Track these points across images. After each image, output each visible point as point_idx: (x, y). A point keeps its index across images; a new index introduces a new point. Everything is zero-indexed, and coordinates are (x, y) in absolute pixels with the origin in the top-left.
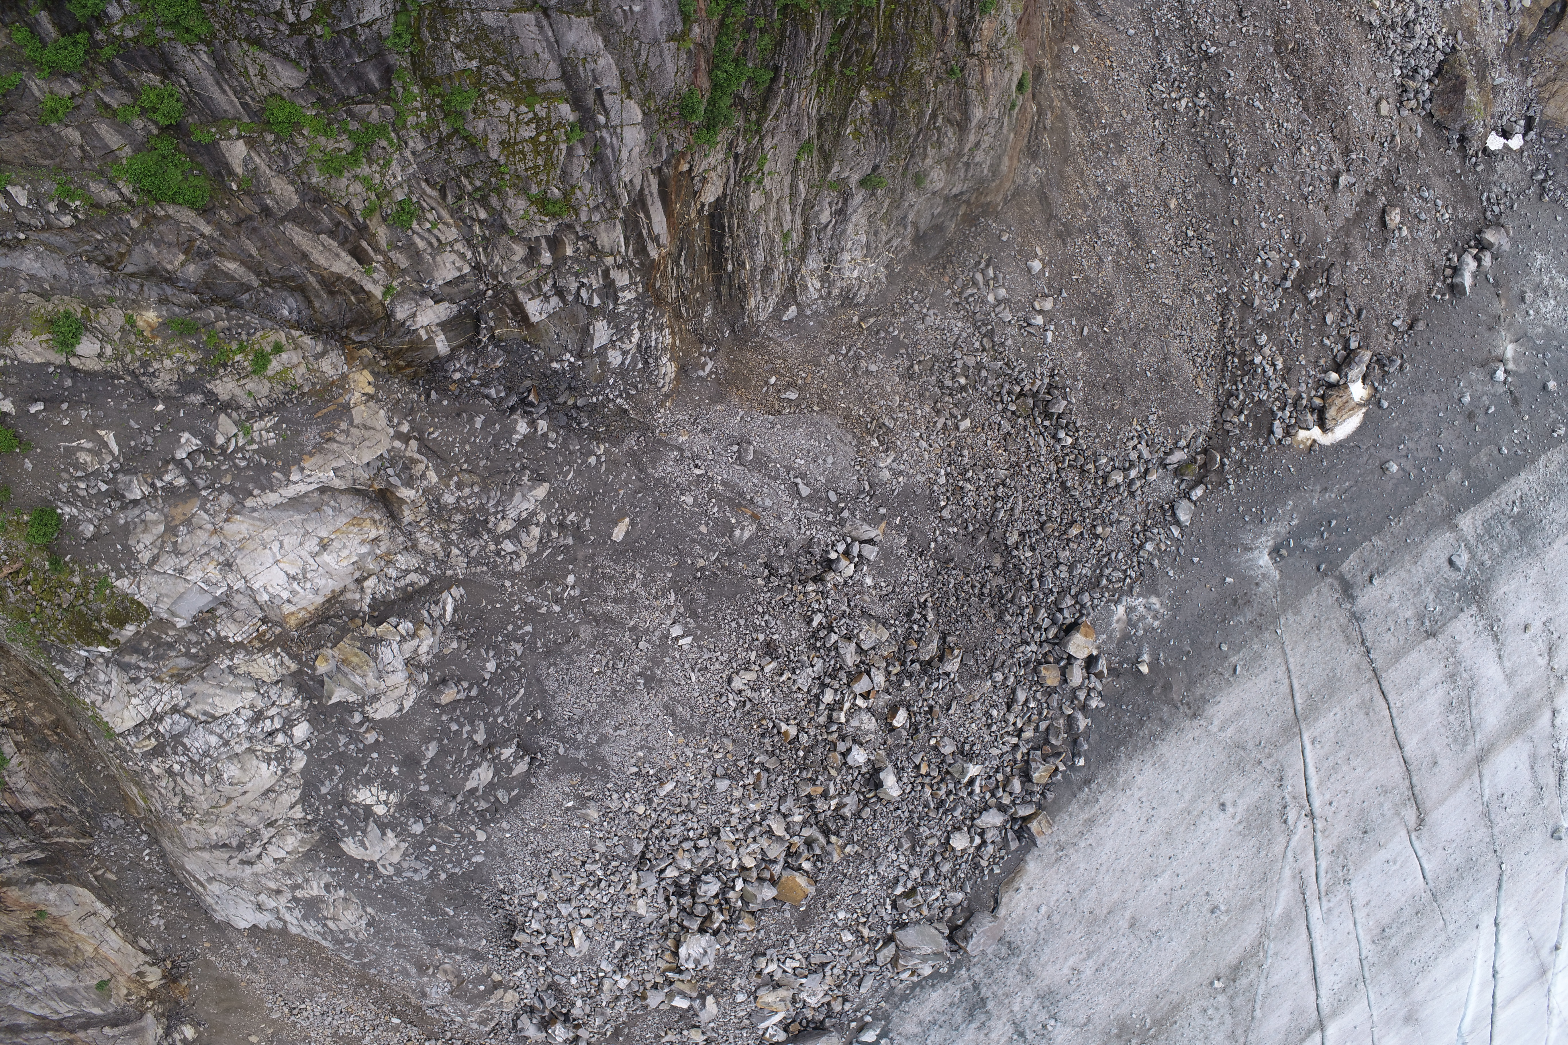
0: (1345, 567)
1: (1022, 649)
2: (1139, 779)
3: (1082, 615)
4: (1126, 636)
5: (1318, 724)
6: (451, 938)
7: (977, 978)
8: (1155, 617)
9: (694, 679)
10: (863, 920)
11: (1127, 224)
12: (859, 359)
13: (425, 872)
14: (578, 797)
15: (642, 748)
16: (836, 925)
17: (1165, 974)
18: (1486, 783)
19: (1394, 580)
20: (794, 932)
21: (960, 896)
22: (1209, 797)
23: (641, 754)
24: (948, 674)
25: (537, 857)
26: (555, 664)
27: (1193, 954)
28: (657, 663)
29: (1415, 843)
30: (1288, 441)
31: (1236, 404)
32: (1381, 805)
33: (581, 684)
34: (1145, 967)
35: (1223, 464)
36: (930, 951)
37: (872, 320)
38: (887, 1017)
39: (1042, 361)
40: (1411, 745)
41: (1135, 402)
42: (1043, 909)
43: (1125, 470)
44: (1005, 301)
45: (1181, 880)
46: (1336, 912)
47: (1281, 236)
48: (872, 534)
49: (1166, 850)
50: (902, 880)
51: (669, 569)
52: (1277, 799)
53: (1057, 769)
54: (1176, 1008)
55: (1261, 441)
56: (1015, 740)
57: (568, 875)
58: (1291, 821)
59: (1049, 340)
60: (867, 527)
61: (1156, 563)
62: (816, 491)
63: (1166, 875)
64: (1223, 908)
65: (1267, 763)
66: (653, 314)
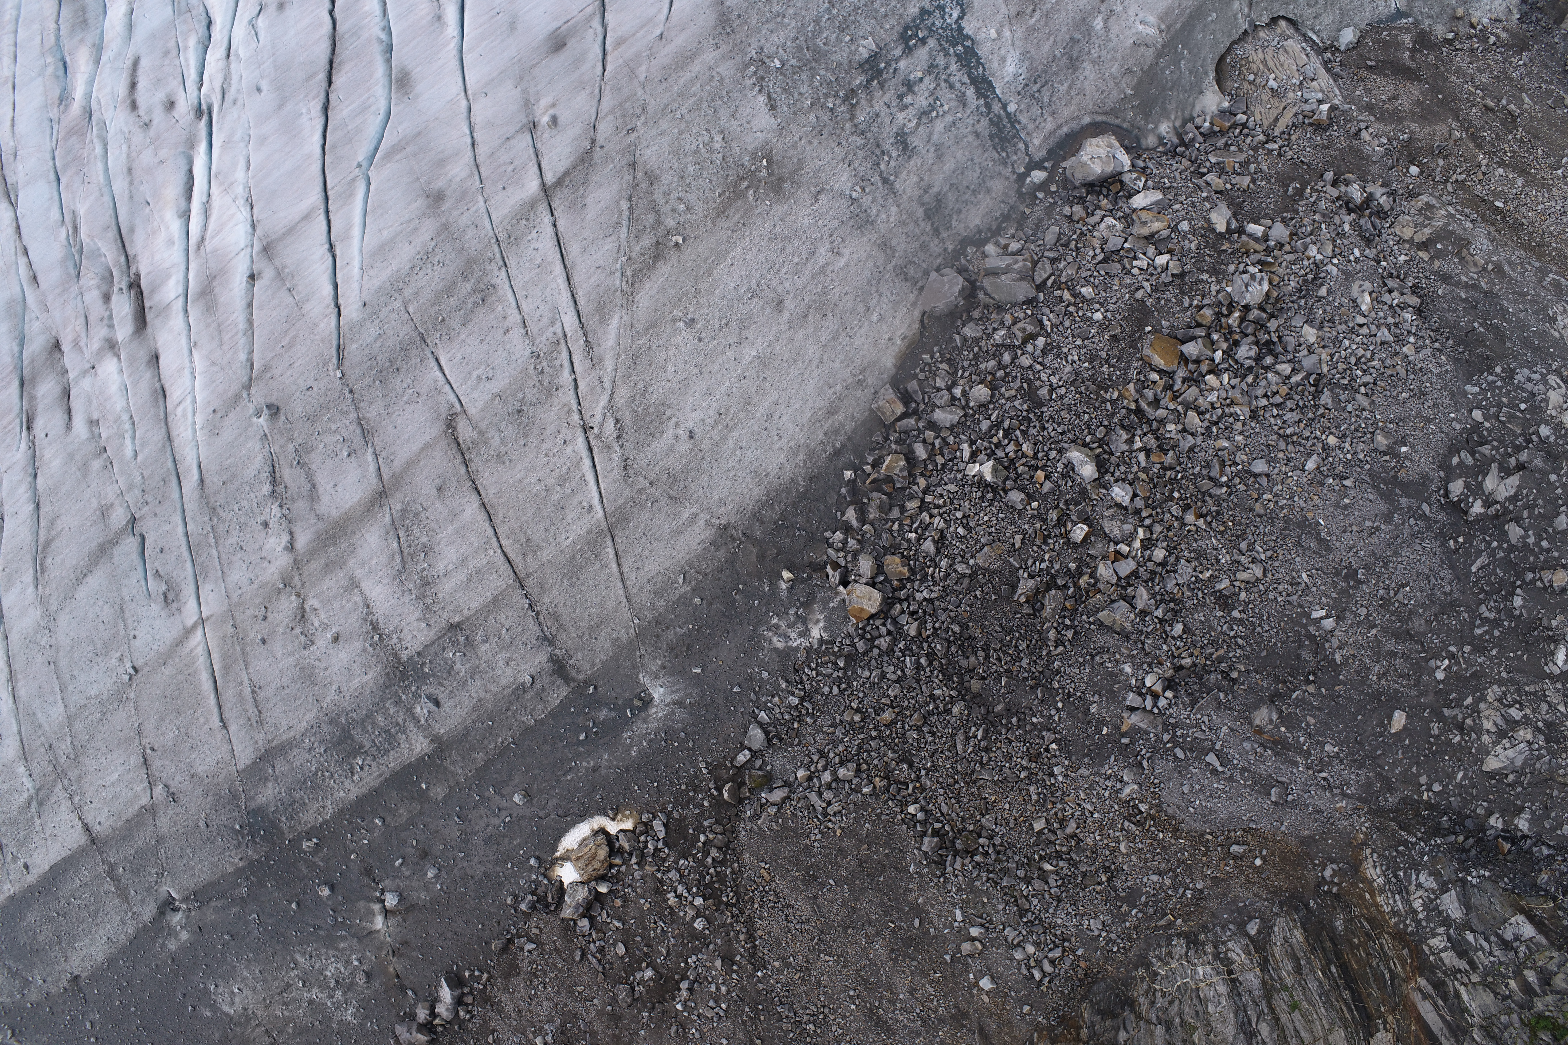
0: (564, 691)
1: (933, 595)
2: (782, 459)
3: (863, 629)
4: (807, 605)
5: (586, 527)
6: (1474, 299)
7: (936, 241)
8: (777, 627)
9: (1304, 575)
10: (1071, 309)
11: (889, 1031)
12: (1174, 887)
13: (1519, 377)
14: (1396, 455)
15: (1346, 507)
16: (1102, 305)
17: (738, 250)
18: (372, 468)
19: (503, 682)
20: (1150, 301)
21: (969, 331)
22: (706, 443)
23: (1346, 501)
24: (1031, 576)
25: (1420, 391)
26: (1445, 594)
27: (709, 272)
28: (1343, 592)
29: (454, 400)
30: (645, 817)
31: (714, 852)
32: (503, 442)
33: (1418, 574)
34: (762, 257)
35: (719, 789)
36: (1003, 277)
37: (1162, 923)
38: (1021, 196)
39: (959, 890)
40: (471, 509)
41: (841, 851)
42: (875, 317)
43: (836, 779)
44: (1013, 946)
45: (730, 354)
46: (545, 321)
47: (700, 1031)
48: (1134, 719)
49: (750, 385)
50: (1038, 352)
51: (1342, 683)
52: (628, 445)
53: (873, 467)
54: (722, 211)
55: (676, 815)
56: (929, 498)
57: (1389, 372)
58: (610, 423)
59: (958, 913)
60: (1142, 725)
61: (784, 685)
62: (1198, 758)
63: (747, 359)
64: (681, 325)
65: (643, 482)
66: (1406, 926)
